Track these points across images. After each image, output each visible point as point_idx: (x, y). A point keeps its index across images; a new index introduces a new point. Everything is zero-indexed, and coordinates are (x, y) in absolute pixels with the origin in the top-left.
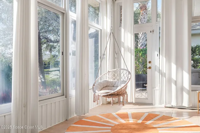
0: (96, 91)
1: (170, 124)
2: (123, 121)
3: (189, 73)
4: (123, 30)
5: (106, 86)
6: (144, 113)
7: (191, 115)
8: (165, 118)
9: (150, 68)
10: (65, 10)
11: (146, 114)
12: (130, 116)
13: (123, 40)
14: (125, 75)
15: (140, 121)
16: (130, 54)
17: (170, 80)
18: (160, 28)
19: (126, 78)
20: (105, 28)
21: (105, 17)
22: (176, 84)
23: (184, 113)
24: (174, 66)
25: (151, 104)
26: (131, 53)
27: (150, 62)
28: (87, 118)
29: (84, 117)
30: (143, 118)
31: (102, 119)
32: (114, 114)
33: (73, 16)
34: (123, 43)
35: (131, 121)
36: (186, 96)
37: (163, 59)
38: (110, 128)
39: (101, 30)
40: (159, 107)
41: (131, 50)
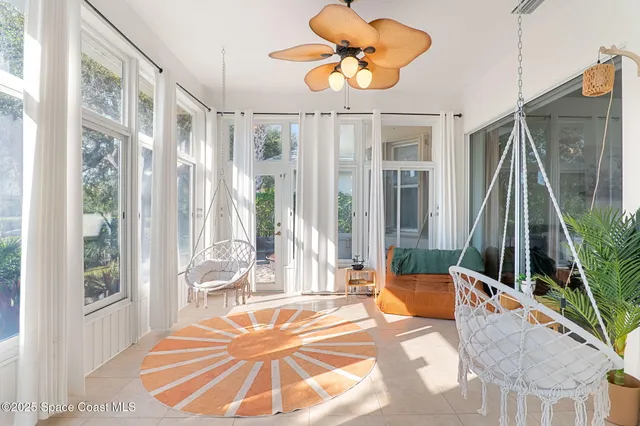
0: (195, 283)
1: (316, 325)
2: (244, 330)
3: (335, 243)
4: (235, 169)
5: (210, 271)
6: (273, 310)
7: (338, 305)
8: (307, 315)
9: (279, 233)
10: (129, 129)
11: (278, 312)
12: (252, 318)
13: (235, 186)
14: (245, 252)
15: (271, 327)
16: (247, 211)
17: (309, 253)
18: (295, 172)
19: (247, 257)
20: (202, 162)
21: (202, 143)
22: (318, 260)
23: (328, 303)
24: (315, 233)
25: (282, 292)
26: (249, 209)
27: (279, 225)
28: (177, 333)
29: (168, 333)
30: (274, 319)
31: (204, 331)
32: (224, 317)
33: (145, 141)
34: (236, 192)
35: (258, 328)
36: (331, 277)
37: (300, 222)
38: (225, 347)
39: (194, 165)
40: (293, 295)
41: (249, 205)
